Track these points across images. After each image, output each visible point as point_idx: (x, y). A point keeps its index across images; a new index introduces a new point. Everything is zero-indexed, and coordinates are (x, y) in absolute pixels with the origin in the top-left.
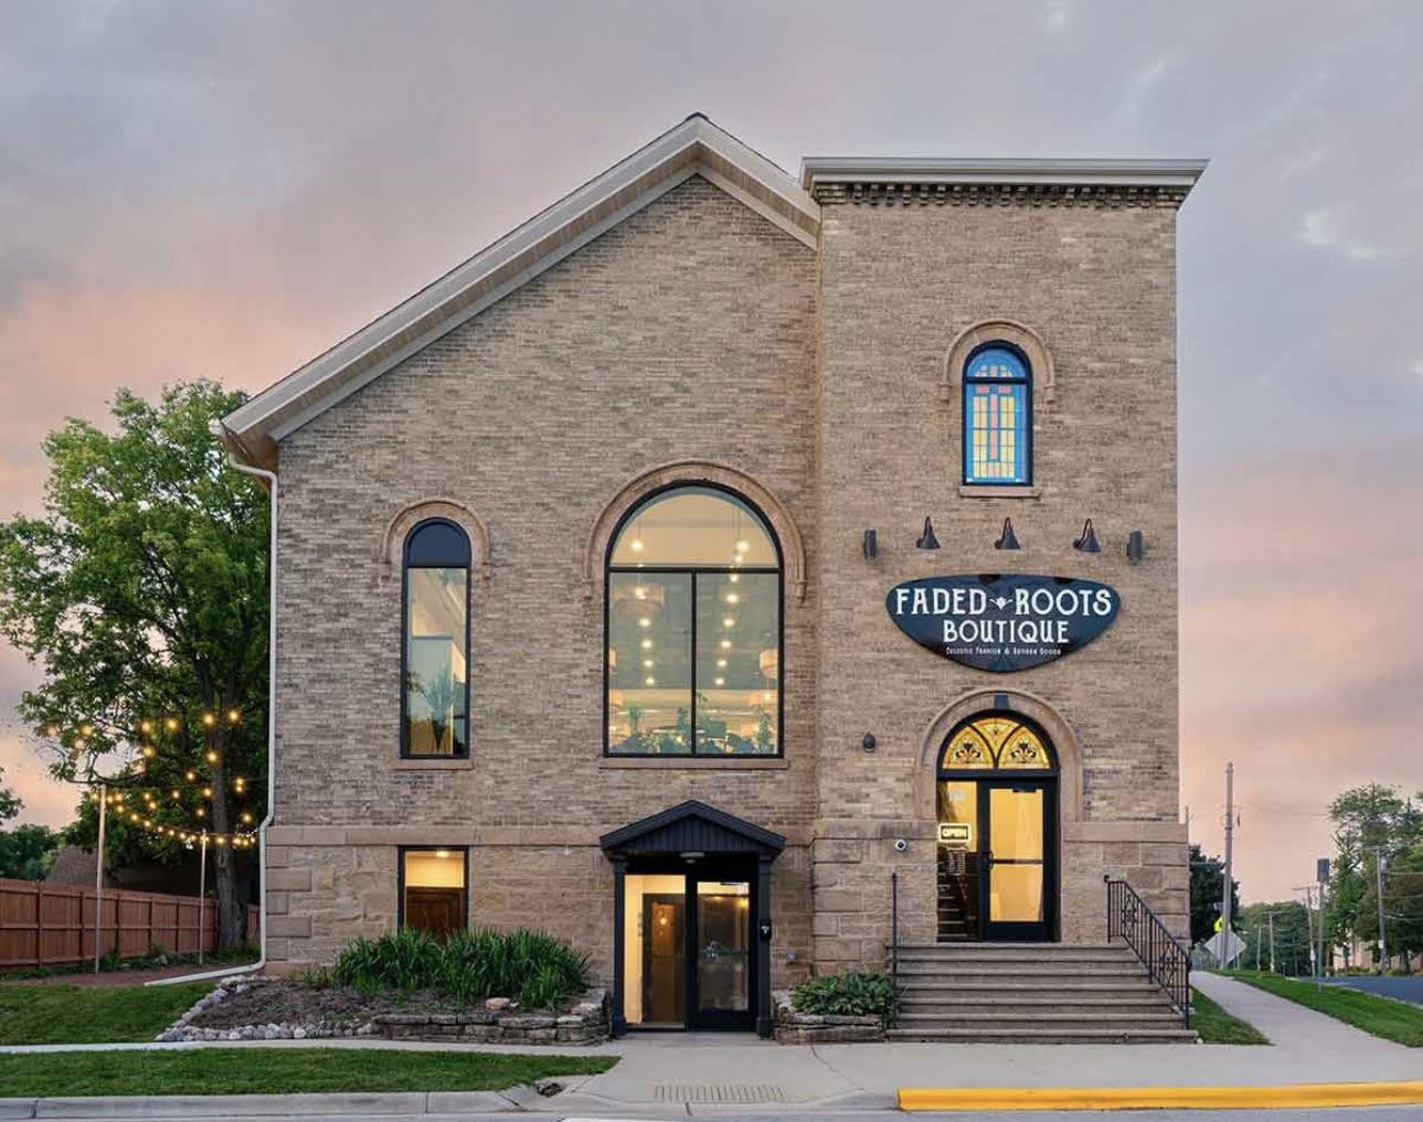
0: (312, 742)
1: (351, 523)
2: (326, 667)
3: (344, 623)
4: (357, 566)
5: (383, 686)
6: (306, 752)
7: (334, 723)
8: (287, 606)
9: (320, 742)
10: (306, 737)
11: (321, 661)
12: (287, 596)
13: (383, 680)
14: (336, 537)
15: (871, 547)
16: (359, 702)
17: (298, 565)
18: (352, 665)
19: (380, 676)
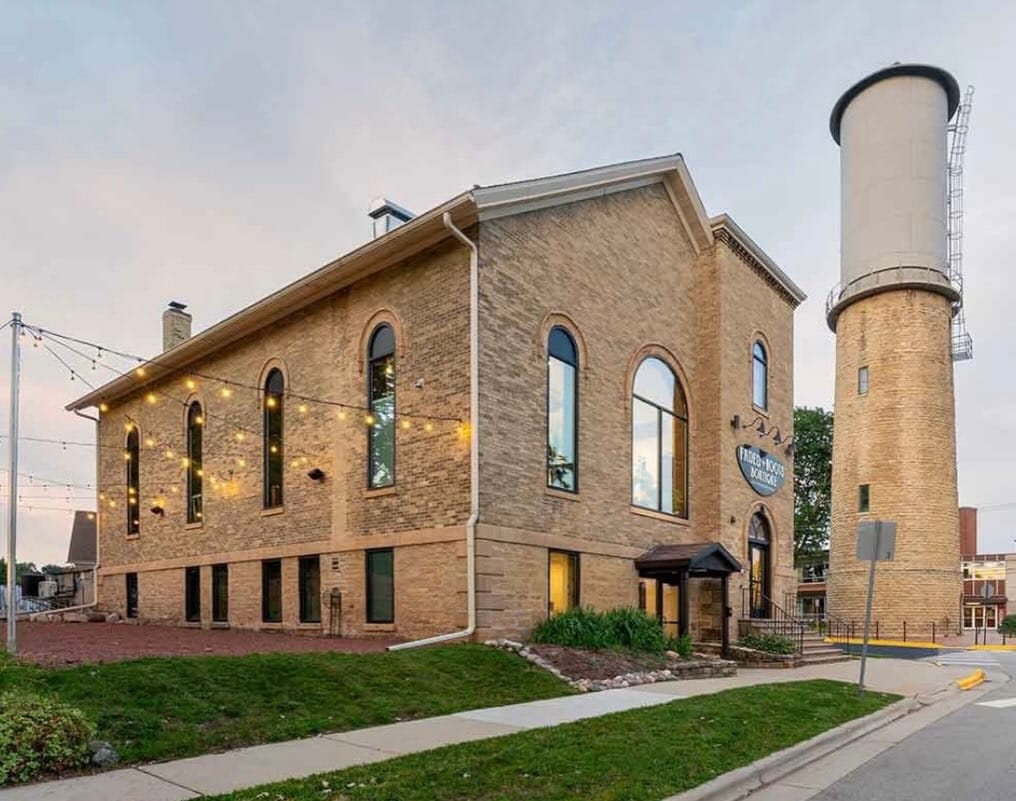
0: (500, 463)
1: (520, 308)
2: (508, 409)
3: (517, 380)
4: (523, 341)
5: (538, 433)
6: (497, 471)
7: (513, 452)
8: (486, 354)
9: (506, 465)
10: (496, 459)
11: (505, 404)
12: (485, 347)
13: (538, 430)
14: (513, 314)
15: (734, 424)
16: (527, 441)
17: (491, 325)
18: (522, 413)
19: (536, 426)
